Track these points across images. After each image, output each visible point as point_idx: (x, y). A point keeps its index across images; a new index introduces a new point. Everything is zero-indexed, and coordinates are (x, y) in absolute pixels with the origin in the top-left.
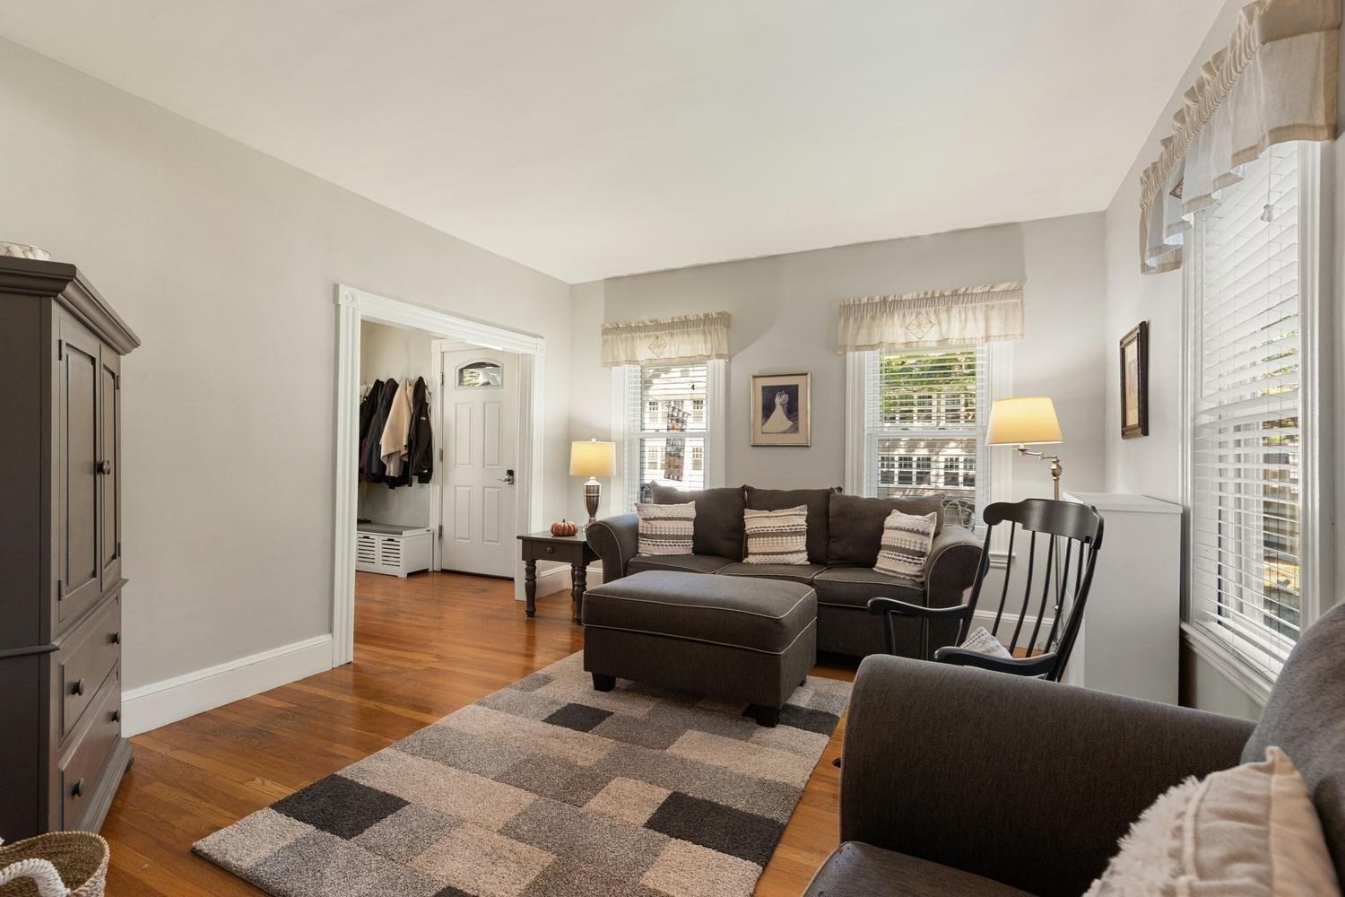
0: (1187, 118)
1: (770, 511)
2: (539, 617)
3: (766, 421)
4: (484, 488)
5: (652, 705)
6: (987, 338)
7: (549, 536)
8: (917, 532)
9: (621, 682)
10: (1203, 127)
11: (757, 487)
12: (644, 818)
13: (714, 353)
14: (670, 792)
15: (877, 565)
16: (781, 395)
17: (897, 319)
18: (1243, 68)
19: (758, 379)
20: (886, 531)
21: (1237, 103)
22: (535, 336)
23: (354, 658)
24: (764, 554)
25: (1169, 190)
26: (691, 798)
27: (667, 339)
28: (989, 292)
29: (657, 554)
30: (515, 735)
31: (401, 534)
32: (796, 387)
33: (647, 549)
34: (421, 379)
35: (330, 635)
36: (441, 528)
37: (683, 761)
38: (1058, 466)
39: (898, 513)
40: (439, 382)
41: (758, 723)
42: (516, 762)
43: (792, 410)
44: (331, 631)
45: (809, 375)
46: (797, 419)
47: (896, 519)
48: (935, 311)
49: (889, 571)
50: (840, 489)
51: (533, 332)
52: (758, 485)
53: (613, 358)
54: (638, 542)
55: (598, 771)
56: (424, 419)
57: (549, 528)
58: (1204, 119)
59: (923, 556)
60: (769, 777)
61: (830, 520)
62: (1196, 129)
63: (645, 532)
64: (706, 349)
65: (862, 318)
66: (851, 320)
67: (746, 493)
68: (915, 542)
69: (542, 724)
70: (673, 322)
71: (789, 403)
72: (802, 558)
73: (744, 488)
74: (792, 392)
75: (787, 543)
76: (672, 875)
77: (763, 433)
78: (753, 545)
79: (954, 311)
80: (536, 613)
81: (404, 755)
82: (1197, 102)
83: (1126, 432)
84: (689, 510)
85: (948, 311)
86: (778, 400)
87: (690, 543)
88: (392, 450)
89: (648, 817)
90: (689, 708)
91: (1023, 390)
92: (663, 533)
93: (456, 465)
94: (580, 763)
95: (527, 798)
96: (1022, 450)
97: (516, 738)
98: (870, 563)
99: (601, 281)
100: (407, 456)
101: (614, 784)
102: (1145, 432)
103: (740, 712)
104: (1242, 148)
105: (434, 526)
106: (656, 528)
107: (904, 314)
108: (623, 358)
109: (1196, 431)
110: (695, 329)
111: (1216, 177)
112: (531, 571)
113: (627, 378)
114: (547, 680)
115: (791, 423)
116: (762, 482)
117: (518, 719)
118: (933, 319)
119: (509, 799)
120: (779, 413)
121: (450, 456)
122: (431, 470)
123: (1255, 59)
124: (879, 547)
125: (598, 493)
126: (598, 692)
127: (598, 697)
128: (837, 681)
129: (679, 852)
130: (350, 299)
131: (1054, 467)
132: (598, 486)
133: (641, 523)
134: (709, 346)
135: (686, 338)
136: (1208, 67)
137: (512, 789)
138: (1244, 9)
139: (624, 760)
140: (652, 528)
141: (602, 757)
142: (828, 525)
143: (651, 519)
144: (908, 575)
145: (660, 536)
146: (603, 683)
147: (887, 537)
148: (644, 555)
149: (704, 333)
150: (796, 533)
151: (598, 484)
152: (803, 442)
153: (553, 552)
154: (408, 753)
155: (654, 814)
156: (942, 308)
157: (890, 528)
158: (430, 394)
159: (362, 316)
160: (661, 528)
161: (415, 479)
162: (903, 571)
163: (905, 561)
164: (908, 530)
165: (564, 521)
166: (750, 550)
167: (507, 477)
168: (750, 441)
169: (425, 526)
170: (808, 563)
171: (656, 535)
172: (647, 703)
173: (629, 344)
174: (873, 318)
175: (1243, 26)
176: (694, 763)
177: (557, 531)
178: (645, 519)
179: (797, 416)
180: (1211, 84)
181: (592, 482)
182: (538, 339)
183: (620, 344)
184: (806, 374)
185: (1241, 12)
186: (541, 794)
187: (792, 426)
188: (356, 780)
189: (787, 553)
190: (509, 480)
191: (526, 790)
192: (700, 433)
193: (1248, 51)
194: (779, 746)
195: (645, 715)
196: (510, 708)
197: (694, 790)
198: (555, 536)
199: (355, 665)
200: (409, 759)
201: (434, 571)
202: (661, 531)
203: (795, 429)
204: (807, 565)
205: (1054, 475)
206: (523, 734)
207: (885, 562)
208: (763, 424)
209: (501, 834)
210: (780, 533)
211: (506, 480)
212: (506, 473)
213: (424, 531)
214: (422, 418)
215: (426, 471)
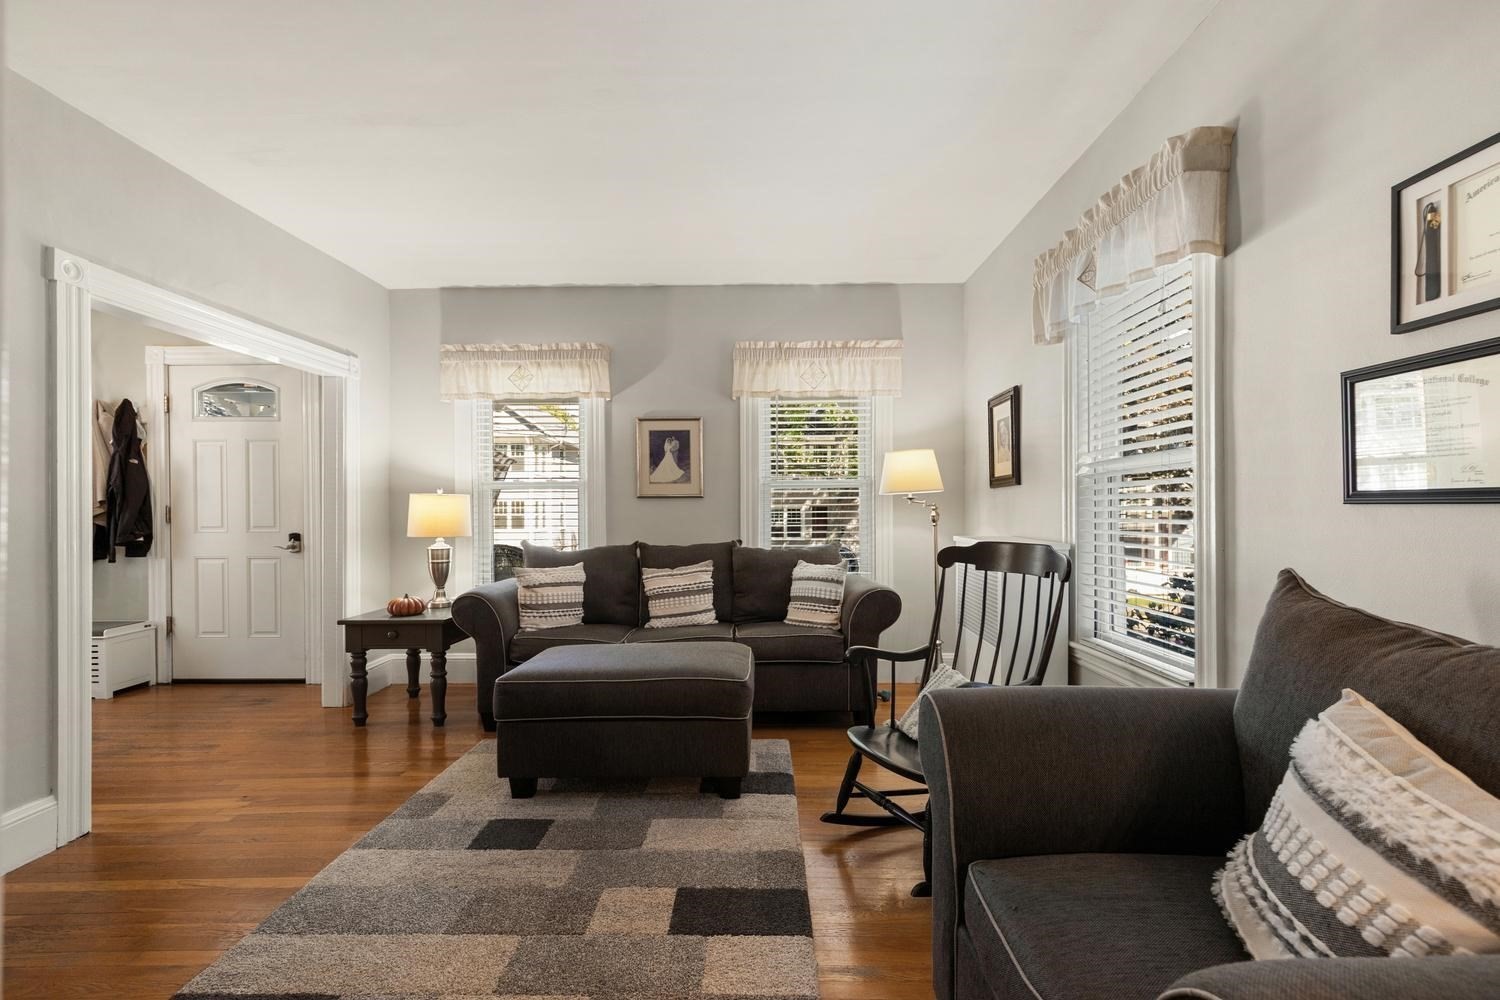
0: (1096, 218)
1: (673, 568)
2: (369, 725)
3: (654, 470)
4: (249, 559)
5: (595, 801)
6: (874, 392)
7: (386, 617)
8: (832, 581)
9: (542, 783)
10: (1114, 229)
11: (651, 543)
12: (664, 925)
13: (593, 390)
14: (675, 890)
15: (788, 617)
16: (671, 441)
17: (793, 364)
18: (1163, 187)
19: (645, 423)
20: (794, 583)
21: (1157, 214)
22: (348, 353)
23: (94, 826)
24: (671, 616)
25: (1077, 276)
26: (701, 890)
27: (533, 370)
28: (875, 348)
29: (545, 627)
30: (440, 874)
31: (102, 635)
32: (687, 433)
33: (531, 623)
34: (126, 404)
35: (51, 797)
36: (170, 621)
37: (668, 854)
38: (937, 513)
39: (805, 563)
40: (162, 408)
41: (721, 797)
42: (464, 905)
43: (683, 458)
44: (52, 790)
45: (701, 421)
46: (689, 468)
47: (803, 569)
48: (827, 363)
49: (804, 622)
50: (740, 542)
51: (344, 348)
52: (651, 541)
53: (458, 388)
54: (518, 615)
55: (577, 889)
56: (136, 462)
57: (385, 606)
58: (1116, 220)
59: (837, 605)
60: (765, 849)
61: (735, 574)
62: (1106, 227)
63: (528, 602)
64: (583, 385)
65: (758, 364)
66: (747, 364)
67: (638, 551)
68: (831, 591)
69: (470, 853)
70: (541, 351)
71: (679, 450)
72: (710, 618)
73: (636, 545)
74: (683, 438)
75: (695, 602)
76: (731, 974)
77: (651, 483)
78: (655, 607)
79: (845, 363)
80: (368, 721)
81: (284, 939)
82: (1109, 205)
83: (995, 482)
84: (577, 572)
85: (839, 362)
86: (668, 447)
87: (580, 612)
89: (668, 923)
90: (639, 797)
91: (903, 444)
92: (551, 602)
93: (196, 528)
94: (550, 885)
95: (510, 943)
96: (910, 499)
97: (445, 877)
98: (782, 615)
99: (433, 290)
100: (105, 517)
101: (605, 896)
102: (1019, 482)
103: (696, 789)
104: (1163, 252)
105: (158, 617)
106: (543, 596)
107: (799, 364)
108: (472, 388)
109: (1079, 482)
110: (569, 360)
111: (1132, 271)
112: (359, 666)
113: (475, 413)
114: (440, 800)
115: (682, 472)
116: (657, 537)
117: (433, 853)
118: (826, 369)
119: (482, 950)
120: (669, 461)
121: (185, 514)
122: (149, 538)
123: (1176, 182)
124: (788, 599)
125: (448, 558)
126: (520, 801)
127: (522, 805)
128: (770, 740)
129: (721, 949)
130: (73, 272)
131: (934, 513)
132: (449, 550)
133: (521, 592)
134: (587, 381)
135: (557, 369)
136: (1126, 179)
137: (481, 938)
138: (1169, 139)
139: (601, 869)
140: (537, 596)
141: (571, 872)
142: (732, 582)
143: (535, 586)
144: (824, 624)
145: (548, 606)
146: (522, 789)
147: (797, 589)
148: (528, 630)
149: (581, 365)
150: (704, 591)
151: (448, 547)
152: (695, 492)
153: (397, 637)
154: (291, 934)
155: (673, 917)
156: (834, 359)
157: (800, 579)
159: (94, 302)
160: (548, 595)
161: (120, 551)
162: (819, 621)
163: (822, 611)
164: (822, 580)
165: (406, 596)
166: (652, 614)
167: (290, 543)
168: (636, 493)
169: (140, 618)
170: (717, 622)
171: (543, 604)
172: (588, 801)
173: (481, 372)
174: (769, 364)
175: (1166, 153)
176: (682, 854)
177: (397, 610)
178: (527, 587)
179: (689, 464)
180: (1127, 193)
181: (440, 545)
182: (351, 357)
183: (467, 369)
184: (698, 420)
185: (1167, 143)
186: (521, 933)
187: (682, 476)
188: (226, 991)
189: (695, 613)
190: (293, 547)
191: (501, 933)
192: (573, 483)
193: (1170, 173)
194: (755, 815)
195: (594, 815)
196: (409, 842)
197: (699, 881)
198: (394, 616)
199: (97, 836)
200: (297, 941)
201: (158, 684)
202: (548, 600)
203: (687, 479)
204: (715, 624)
205: (934, 521)
206: (451, 870)
207: (795, 613)
208: (651, 473)
209: (501, 994)
210: (687, 593)
211: (288, 548)
212: (288, 538)
213: (140, 627)
214: (131, 461)
215: (142, 539)
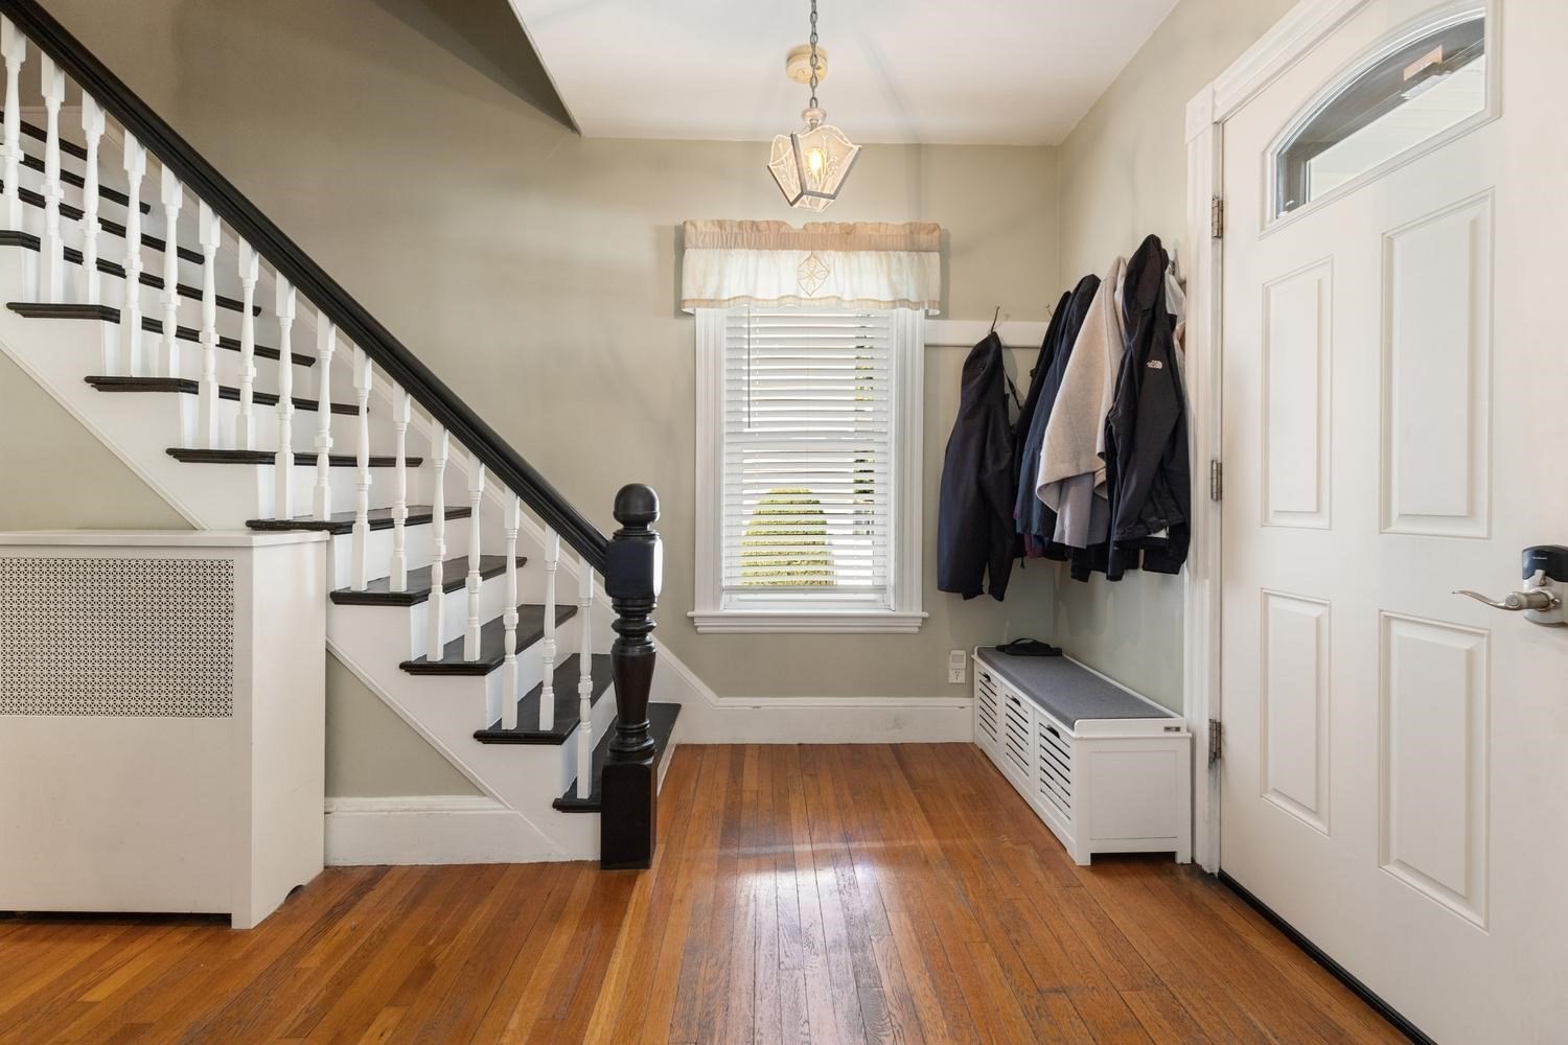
4: (1387, 620)
31: (1073, 726)
36: (1217, 729)
40: (1209, 232)
56: (1159, 365)
88: (1066, 470)
93: (1265, 517)
100: (1107, 488)
105: (1195, 715)
158: (1182, 284)
167: (1528, 587)
201: (1194, 870)
211: (1516, 605)
212: (1520, 562)
213: (1150, 728)
214: (1150, 365)
215: (1162, 534)
